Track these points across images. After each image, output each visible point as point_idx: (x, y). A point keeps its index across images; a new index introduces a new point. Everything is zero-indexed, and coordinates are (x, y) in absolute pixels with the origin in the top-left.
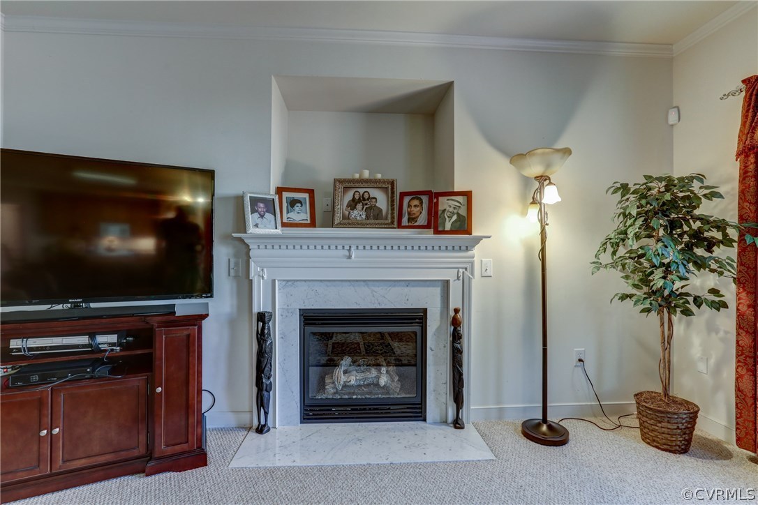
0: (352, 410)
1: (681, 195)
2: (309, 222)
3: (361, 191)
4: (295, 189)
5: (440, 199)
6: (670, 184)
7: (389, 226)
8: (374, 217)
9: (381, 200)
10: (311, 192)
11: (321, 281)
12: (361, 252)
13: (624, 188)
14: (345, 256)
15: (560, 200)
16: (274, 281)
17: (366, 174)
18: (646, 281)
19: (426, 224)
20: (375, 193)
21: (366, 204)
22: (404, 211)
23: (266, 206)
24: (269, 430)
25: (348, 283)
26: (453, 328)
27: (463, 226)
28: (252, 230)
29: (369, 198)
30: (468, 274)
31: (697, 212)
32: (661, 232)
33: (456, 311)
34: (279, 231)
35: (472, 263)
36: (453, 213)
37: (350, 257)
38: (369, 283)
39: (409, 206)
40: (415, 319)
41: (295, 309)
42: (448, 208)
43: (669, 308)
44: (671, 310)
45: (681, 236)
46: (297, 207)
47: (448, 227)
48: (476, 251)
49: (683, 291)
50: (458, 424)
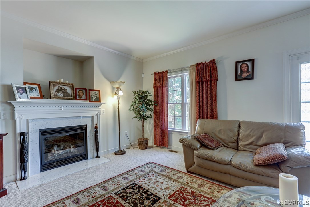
0: (61, 162)
1: (145, 95)
2: (40, 97)
3: (61, 87)
4: (32, 83)
5: (91, 91)
6: (143, 92)
7: (73, 99)
8: (66, 96)
9: (69, 91)
10: (39, 85)
11: (49, 118)
12: (65, 108)
13: (135, 92)
14: (59, 109)
15: (123, 94)
16: (27, 120)
17: (62, 81)
18: (139, 113)
19: (85, 99)
20: (66, 88)
21: (63, 91)
22: (77, 94)
23: (23, 90)
24: (27, 178)
25: (60, 118)
26: (95, 129)
27: (98, 100)
28: (19, 100)
29: (64, 89)
30: (99, 113)
31: (148, 98)
32: (142, 103)
33: (96, 124)
34: (29, 100)
35: (100, 110)
36: (95, 96)
37: (61, 109)
38: (68, 118)
39: (79, 93)
40: (83, 128)
41: (37, 130)
42: (93, 95)
43: (143, 119)
44: (144, 119)
45: (145, 103)
46: (34, 91)
47: (94, 100)
48: (101, 107)
49: (146, 115)
50: (97, 157)
